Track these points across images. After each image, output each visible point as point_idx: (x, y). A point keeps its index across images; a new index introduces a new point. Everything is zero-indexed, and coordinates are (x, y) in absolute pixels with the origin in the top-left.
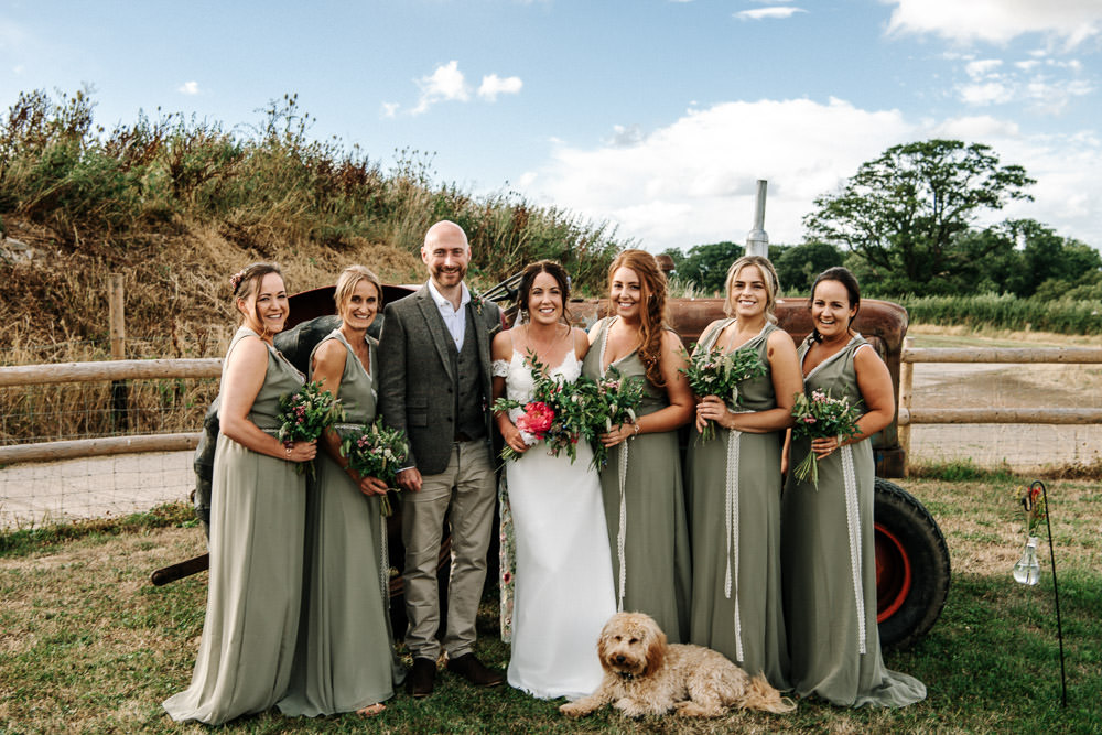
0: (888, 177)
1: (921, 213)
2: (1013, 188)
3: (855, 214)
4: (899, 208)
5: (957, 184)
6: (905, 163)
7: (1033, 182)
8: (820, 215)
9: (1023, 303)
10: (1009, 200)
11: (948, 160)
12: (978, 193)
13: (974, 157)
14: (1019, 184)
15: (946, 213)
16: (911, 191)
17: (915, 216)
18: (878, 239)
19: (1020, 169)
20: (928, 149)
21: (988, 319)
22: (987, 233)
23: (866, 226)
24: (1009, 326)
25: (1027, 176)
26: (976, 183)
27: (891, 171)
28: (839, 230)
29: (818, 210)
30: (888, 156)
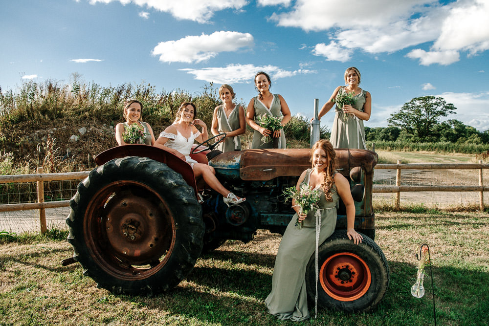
0: (412, 107)
1: (423, 118)
2: (450, 110)
3: (403, 118)
4: (416, 116)
5: (433, 109)
6: (417, 103)
7: (456, 108)
8: (392, 119)
9: (453, 144)
10: (449, 114)
11: (431, 102)
12: (440, 112)
13: (439, 101)
14: (452, 109)
15: (430, 118)
16: (420, 111)
17: (421, 119)
18: (410, 126)
19: (452, 105)
20: (425, 99)
21: (442, 149)
22: (443, 124)
23: (406, 122)
24: (449, 151)
25: (455, 107)
26: (439, 109)
27: (413, 105)
28: (398, 123)
29: (392, 117)
30: (412, 101)
